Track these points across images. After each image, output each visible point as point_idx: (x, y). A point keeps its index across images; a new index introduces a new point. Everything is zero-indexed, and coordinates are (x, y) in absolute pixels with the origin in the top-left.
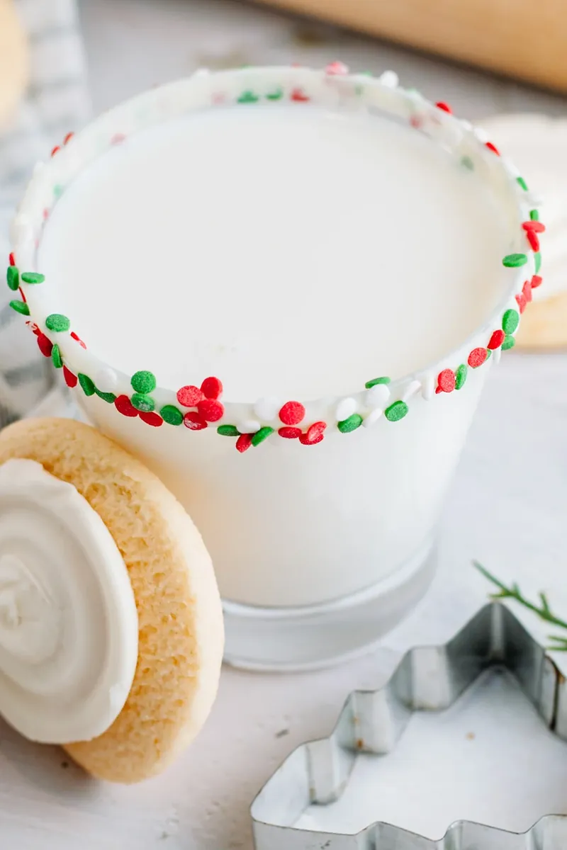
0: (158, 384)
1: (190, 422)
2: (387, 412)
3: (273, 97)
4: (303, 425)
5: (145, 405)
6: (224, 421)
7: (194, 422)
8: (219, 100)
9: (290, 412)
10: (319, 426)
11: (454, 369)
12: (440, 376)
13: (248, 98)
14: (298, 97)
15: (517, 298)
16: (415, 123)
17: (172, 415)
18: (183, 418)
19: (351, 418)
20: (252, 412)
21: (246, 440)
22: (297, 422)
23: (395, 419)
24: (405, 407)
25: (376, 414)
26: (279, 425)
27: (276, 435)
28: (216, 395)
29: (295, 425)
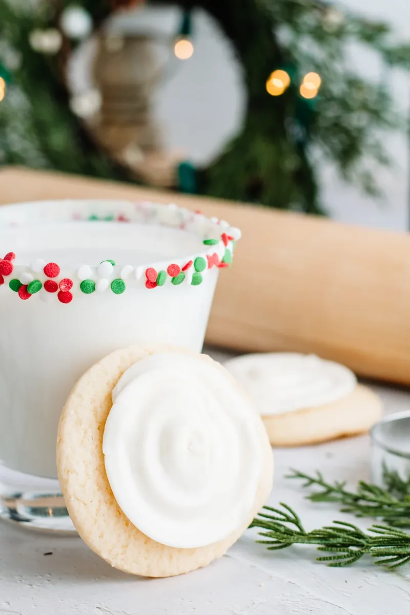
2: (112, 284)
3: (109, 219)
4: (57, 280)
6: (12, 276)
8: (77, 217)
9: (51, 270)
10: (68, 283)
11: (158, 271)
12: (147, 270)
13: (94, 218)
14: (121, 219)
15: (207, 256)
19: (87, 280)
21: (23, 290)
22: (54, 276)
23: (116, 293)
24: (123, 284)
25: (104, 284)
26: (44, 278)
27: (43, 289)
28: (10, 260)
29: (53, 279)
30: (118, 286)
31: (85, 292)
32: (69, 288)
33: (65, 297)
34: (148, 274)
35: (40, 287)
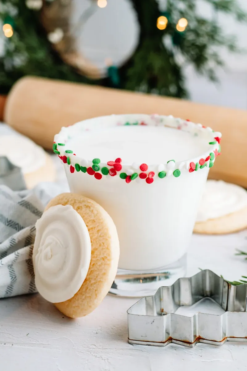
0: (101, 162)
1: (111, 172)
2: (174, 172)
3: (136, 124)
4: (147, 172)
5: (97, 167)
6: (122, 171)
7: (112, 172)
8: (119, 124)
9: (143, 167)
10: (153, 173)
11: (195, 163)
12: (191, 163)
13: (128, 124)
14: (143, 124)
15: (214, 151)
16: (179, 128)
17: (105, 171)
18: (109, 172)
19: (162, 171)
20: (132, 168)
21: (128, 178)
22: (145, 171)
23: (176, 176)
24: (180, 172)
25: (170, 173)
26: (140, 172)
27: (138, 177)
28: (119, 162)
29: (145, 172)
30: (177, 173)
31: (161, 178)
32: (153, 176)
33: (149, 181)
34: (191, 166)
35: (137, 176)
